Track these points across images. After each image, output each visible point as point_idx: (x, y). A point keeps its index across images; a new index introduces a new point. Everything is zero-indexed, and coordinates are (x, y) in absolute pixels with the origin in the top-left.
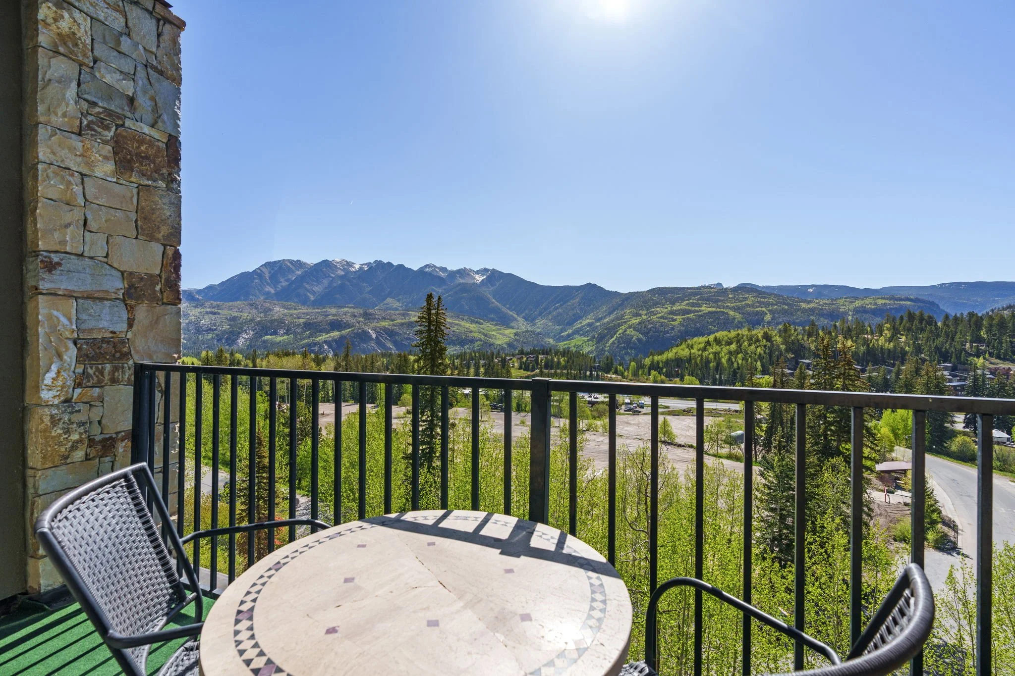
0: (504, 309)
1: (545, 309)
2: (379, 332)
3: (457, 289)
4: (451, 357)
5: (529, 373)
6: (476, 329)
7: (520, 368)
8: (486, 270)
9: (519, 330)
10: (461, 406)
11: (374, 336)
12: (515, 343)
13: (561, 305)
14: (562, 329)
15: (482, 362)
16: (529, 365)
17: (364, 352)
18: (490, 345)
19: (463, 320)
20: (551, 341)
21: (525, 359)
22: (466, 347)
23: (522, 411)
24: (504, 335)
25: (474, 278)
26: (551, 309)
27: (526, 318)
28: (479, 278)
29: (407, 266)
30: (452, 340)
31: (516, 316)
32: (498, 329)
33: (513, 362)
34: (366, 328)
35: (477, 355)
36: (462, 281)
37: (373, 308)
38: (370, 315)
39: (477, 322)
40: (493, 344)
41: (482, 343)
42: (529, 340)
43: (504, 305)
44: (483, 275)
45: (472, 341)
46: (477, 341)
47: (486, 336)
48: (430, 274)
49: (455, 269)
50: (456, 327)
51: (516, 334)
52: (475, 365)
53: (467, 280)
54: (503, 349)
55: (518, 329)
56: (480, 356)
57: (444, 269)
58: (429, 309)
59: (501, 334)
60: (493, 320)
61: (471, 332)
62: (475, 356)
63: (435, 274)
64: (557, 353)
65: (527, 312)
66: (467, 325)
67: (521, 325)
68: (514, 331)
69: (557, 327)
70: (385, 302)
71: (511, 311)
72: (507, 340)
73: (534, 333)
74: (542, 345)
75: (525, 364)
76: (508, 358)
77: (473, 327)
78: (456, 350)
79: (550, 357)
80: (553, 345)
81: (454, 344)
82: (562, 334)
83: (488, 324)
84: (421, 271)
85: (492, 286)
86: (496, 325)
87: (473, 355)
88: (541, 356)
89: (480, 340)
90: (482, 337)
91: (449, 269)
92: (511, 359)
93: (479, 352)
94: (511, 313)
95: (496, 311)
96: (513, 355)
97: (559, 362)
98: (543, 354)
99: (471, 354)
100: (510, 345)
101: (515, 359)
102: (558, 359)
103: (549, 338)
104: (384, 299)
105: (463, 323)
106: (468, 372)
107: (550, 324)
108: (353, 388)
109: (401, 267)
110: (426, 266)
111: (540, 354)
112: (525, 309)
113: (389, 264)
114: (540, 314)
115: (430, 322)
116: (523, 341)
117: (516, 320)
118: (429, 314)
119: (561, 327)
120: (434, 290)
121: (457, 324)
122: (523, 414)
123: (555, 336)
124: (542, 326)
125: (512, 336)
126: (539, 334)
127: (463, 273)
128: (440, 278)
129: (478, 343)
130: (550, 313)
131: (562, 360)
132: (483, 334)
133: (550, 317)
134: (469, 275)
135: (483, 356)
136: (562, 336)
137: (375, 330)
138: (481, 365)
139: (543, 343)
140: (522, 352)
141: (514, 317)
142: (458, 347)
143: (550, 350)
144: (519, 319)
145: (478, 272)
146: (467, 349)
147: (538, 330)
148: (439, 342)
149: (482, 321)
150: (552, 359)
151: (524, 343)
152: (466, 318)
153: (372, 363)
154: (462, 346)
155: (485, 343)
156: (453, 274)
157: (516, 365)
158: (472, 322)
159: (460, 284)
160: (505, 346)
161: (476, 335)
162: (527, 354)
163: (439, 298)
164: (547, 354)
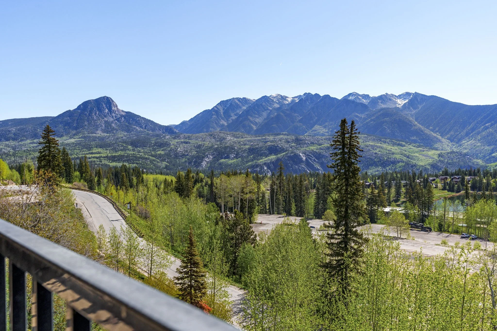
0: (427, 131)
1: (473, 130)
2: (308, 155)
3: (379, 114)
4: (373, 178)
5: (454, 194)
6: (398, 151)
7: (444, 189)
8: (408, 94)
9: (443, 152)
10: (381, 223)
11: (304, 158)
12: (439, 164)
13: (492, 125)
14: (493, 150)
15: (403, 182)
16: (453, 186)
17: (295, 171)
18: (412, 166)
19: (385, 142)
20: (480, 162)
21: (449, 180)
22: (388, 168)
23: (445, 231)
24: (427, 156)
25: (396, 103)
26: (480, 130)
27: (451, 140)
28: (401, 103)
29: (332, 96)
30: (375, 162)
31: (440, 137)
32: (421, 150)
33: (437, 182)
34: (298, 152)
35: (399, 175)
36: (383, 106)
37: (303, 134)
38: (301, 140)
39: (399, 145)
40: (415, 165)
41: (403, 164)
42: (455, 161)
43: (428, 127)
44: (405, 99)
45: (394, 162)
46: (399, 162)
47: (408, 157)
48: (353, 102)
49: (377, 95)
50: (378, 149)
51: (440, 155)
52: (396, 185)
53: (389, 105)
54: (426, 169)
55: (442, 150)
56: (401, 176)
57: (366, 96)
58: (343, 134)
59: (423, 155)
60: (415, 142)
61: (393, 154)
62: (397, 176)
63: (358, 101)
64: (486, 174)
65: (452, 133)
66: (389, 147)
67: (446, 146)
68: (439, 152)
69: (487, 148)
70: (314, 129)
71: (435, 132)
72: (430, 161)
73: (461, 154)
74: (471, 167)
75: (449, 185)
76: (431, 179)
77: (395, 149)
78: (378, 171)
79: (477, 178)
80: (482, 166)
81: (377, 166)
82: (493, 155)
83: (411, 146)
84: (345, 100)
85: (415, 109)
86: (419, 146)
87: (395, 175)
88: (467, 178)
89: (402, 161)
90: (405, 159)
91: (371, 96)
92: (434, 180)
93: (400, 173)
94: (435, 135)
95: (419, 133)
96: (437, 176)
97: (488, 184)
98: (470, 175)
99: (392, 174)
100: (434, 166)
101: (438, 180)
102: (488, 181)
103: (477, 159)
104: (313, 127)
105: (385, 146)
106: (389, 192)
107: (479, 144)
108: (286, 203)
109: (327, 96)
110: (350, 95)
111: (466, 175)
112: (450, 131)
113: (317, 95)
114: (467, 134)
115: (344, 145)
116: (447, 163)
117: (440, 141)
118: (343, 138)
119: (492, 147)
120: (357, 116)
121: (380, 147)
122: (445, 234)
123: (484, 156)
124: (469, 147)
125: (436, 157)
126: (466, 154)
127: (384, 98)
128: (363, 105)
129: (401, 164)
130: (478, 133)
131: (492, 181)
132: (405, 155)
133: (479, 137)
134: (390, 100)
135: (404, 176)
136: (494, 157)
137: (305, 153)
138: (402, 185)
139: (470, 164)
140: (446, 173)
141: (437, 139)
142: (380, 168)
143: (479, 171)
144: (443, 140)
145: (400, 97)
146: (389, 169)
147: (465, 151)
148: (353, 163)
149: (404, 143)
150: (481, 181)
151: (449, 164)
152: (388, 140)
153: (301, 181)
154: (384, 167)
155: (407, 164)
156: (375, 100)
157: (439, 185)
158: (394, 144)
159: (382, 109)
160: (429, 167)
161: (398, 157)
162: (452, 175)
163: (353, 123)
164: (475, 175)
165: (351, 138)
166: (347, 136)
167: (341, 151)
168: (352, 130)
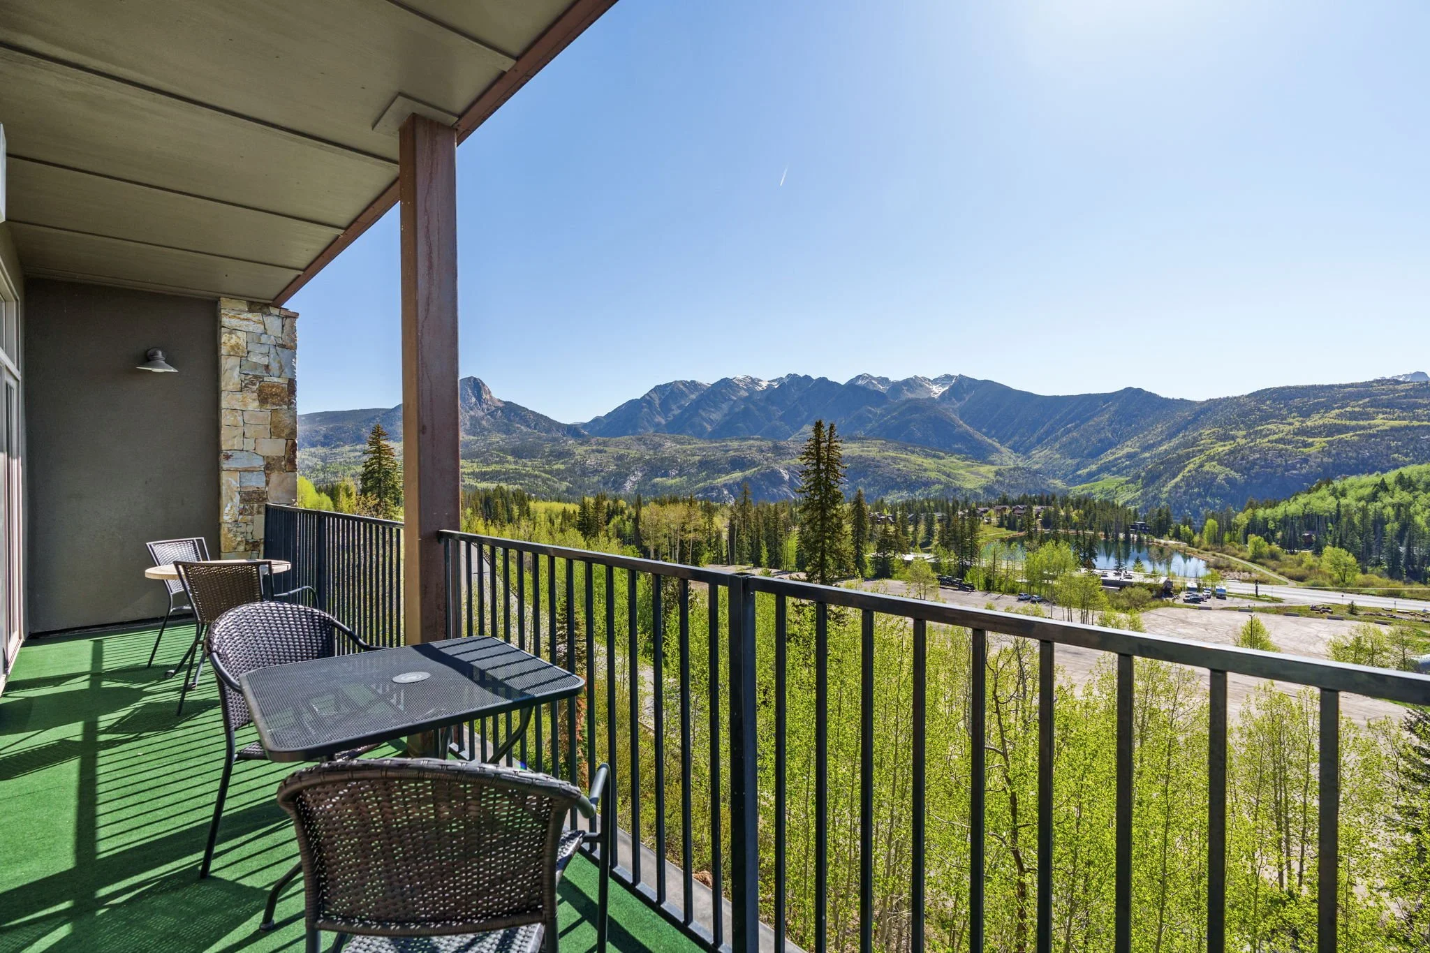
0: (978, 436)
1: (1048, 433)
2: (793, 472)
3: (904, 408)
4: (893, 509)
5: (1016, 533)
6: (934, 466)
7: (1001, 525)
8: (948, 377)
9: (1002, 467)
10: (899, 579)
11: (787, 477)
12: (996, 487)
13: (1076, 427)
14: (1078, 464)
15: (937, 515)
16: (1015, 521)
17: (773, 498)
18: (955, 490)
19: (913, 452)
20: (1059, 484)
21: (1008, 512)
22: (917, 493)
23: (994, 590)
24: (977, 474)
25: (930, 391)
26: (1059, 433)
27: (1015, 449)
28: (937, 390)
29: (830, 379)
30: (897, 483)
31: (997, 445)
32: (969, 466)
33: (990, 515)
34: (776, 467)
35: (932, 504)
36: (911, 396)
37: (786, 439)
38: (781, 449)
39: (934, 456)
40: (960, 489)
41: (941, 487)
42: (1021, 481)
43: (979, 430)
44: (943, 385)
45: (927, 484)
46: (934, 483)
47: (949, 476)
48: (863, 388)
49: (900, 379)
50: (902, 463)
51: (997, 473)
52: (926, 519)
53: (921, 395)
54: (976, 495)
55: (1001, 464)
56: (936, 505)
57: (884, 381)
58: (818, 442)
59: (972, 473)
60: (959, 452)
61: (925, 470)
62: (929, 506)
63: (871, 387)
64: (1065, 502)
65: (1016, 438)
66: (919, 460)
67: (1007, 458)
68: (995, 468)
69: (1069, 461)
70: (802, 430)
71: (989, 438)
72: (983, 482)
73: (1029, 471)
74: (1043, 491)
75: (1008, 518)
76: (982, 509)
77: (928, 463)
78: (902, 497)
79: (1051, 509)
80: (1061, 491)
81: (900, 489)
82: (1079, 472)
83: (953, 459)
84: (852, 385)
85: (959, 400)
86: (966, 459)
87: (926, 504)
88: (1036, 508)
89: (939, 482)
90: (943, 478)
91: (892, 379)
92: (986, 512)
93: (934, 500)
94: (990, 441)
95: (965, 438)
96: (990, 506)
97: (1068, 518)
98: (1041, 504)
99: (922, 503)
100: (988, 490)
101: (992, 511)
102: (1067, 512)
103: (1054, 478)
104: (801, 427)
105: (913, 458)
106: (916, 530)
107: (1057, 456)
108: (752, 546)
109: (823, 380)
110: (858, 377)
111: (1035, 503)
112: (1013, 435)
113: (807, 378)
114: (1040, 441)
115: (819, 460)
116: (1008, 485)
117: (997, 451)
118: (818, 449)
119: (1077, 460)
120: (870, 412)
121: (904, 460)
122: (995, 595)
123: (1066, 475)
124: (1043, 460)
125: (991, 476)
126: (1037, 472)
127: (911, 384)
128: (878, 393)
129: (937, 486)
130: (1056, 439)
131: (1074, 514)
132: (944, 473)
133: (1057, 445)
134: (921, 386)
135: (940, 506)
136: (1079, 476)
137: (788, 469)
138: (936, 519)
139: (1044, 487)
140: (1005, 501)
141: (994, 447)
142: (905, 493)
143: (1054, 498)
144: (1003, 449)
145: (936, 381)
146: (919, 495)
147: (1037, 467)
148: (832, 486)
149: (942, 454)
150: (1057, 512)
151: (1012, 486)
152: (917, 449)
153: (776, 513)
154: (912, 491)
155: (947, 486)
156: (897, 387)
157: (994, 520)
158: (927, 456)
159: (909, 401)
160: (981, 492)
161: (933, 475)
162: (1014, 504)
163: (832, 427)
164: (1048, 504)
165: (829, 448)
166: (823, 445)
167: (815, 467)
168: (830, 436)
